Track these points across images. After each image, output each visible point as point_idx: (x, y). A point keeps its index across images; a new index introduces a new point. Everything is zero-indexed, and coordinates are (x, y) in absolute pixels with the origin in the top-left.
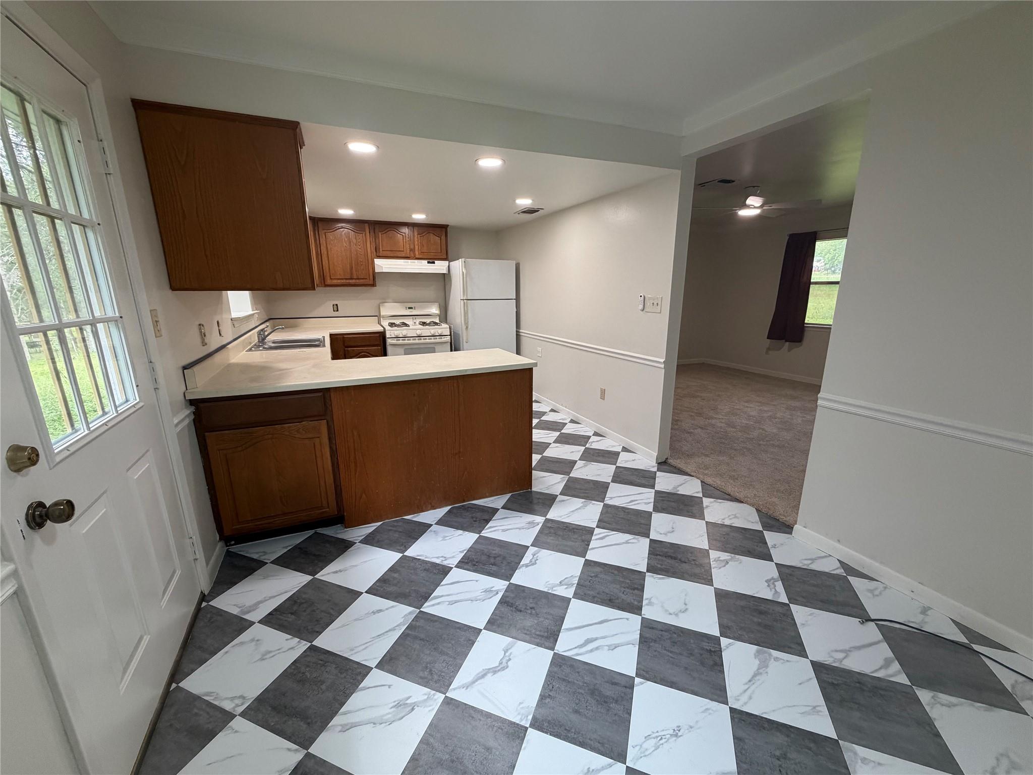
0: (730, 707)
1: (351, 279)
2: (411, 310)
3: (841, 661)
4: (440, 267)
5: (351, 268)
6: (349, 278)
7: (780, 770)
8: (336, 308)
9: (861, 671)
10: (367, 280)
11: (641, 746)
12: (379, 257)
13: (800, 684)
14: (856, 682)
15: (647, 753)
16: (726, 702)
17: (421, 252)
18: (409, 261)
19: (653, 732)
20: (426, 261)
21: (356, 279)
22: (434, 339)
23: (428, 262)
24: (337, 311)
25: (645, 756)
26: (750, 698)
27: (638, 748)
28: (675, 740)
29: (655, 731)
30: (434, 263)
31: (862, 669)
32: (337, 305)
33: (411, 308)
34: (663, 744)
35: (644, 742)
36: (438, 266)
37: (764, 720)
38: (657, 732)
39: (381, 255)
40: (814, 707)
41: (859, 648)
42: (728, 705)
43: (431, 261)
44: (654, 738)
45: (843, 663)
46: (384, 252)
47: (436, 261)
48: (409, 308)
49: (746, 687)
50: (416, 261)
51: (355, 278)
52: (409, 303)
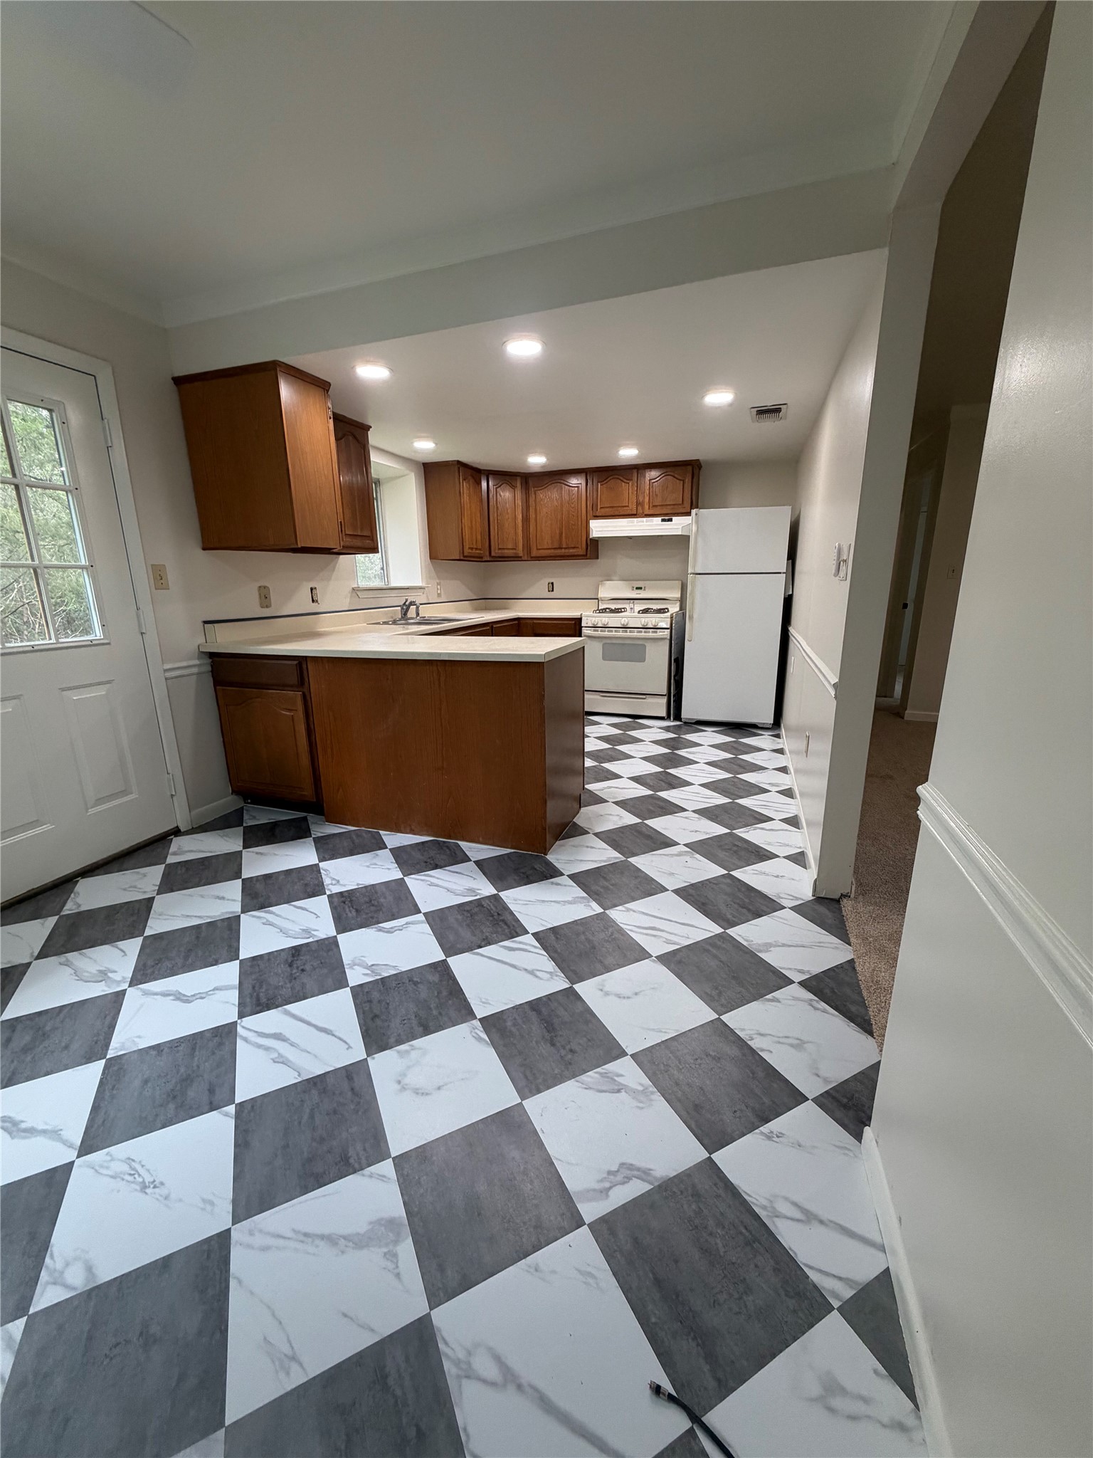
0: (230, 1228)
1: (561, 548)
2: (639, 591)
3: (468, 1377)
4: (678, 525)
5: (561, 534)
6: (558, 547)
7: (118, 1344)
8: (551, 587)
9: (465, 1430)
10: (578, 550)
11: (111, 1160)
12: (596, 517)
13: (345, 1315)
14: (417, 1426)
15: (102, 1171)
16: (236, 1220)
17: (654, 506)
18: (635, 519)
19: (140, 1162)
20: (660, 519)
21: (565, 548)
22: (645, 632)
23: (663, 520)
24: (553, 591)
25: (96, 1171)
26: (265, 1249)
27: (109, 1158)
28: (136, 1190)
29: (143, 1164)
30: (671, 520)
31: (471, 1430)
32: (552, 583)
33: (641, 588)
34: (123, 1179)
35: (122, 1161)
36: (676, 524)
37: (223, 1285)
38: (143, 1166)
39: (598, 514)
40: (293, 1358)
41: (545, 1404)
42: (233, 1225)
43: (666, 518)
44: (131, 1167)
45: (464, 1381)
46: (603, 510)
47: (674, 518)
48: (637, 588)
49: (290, 1234)
50: (645, 519)
51: (564, 546)
52: (637, 581)
